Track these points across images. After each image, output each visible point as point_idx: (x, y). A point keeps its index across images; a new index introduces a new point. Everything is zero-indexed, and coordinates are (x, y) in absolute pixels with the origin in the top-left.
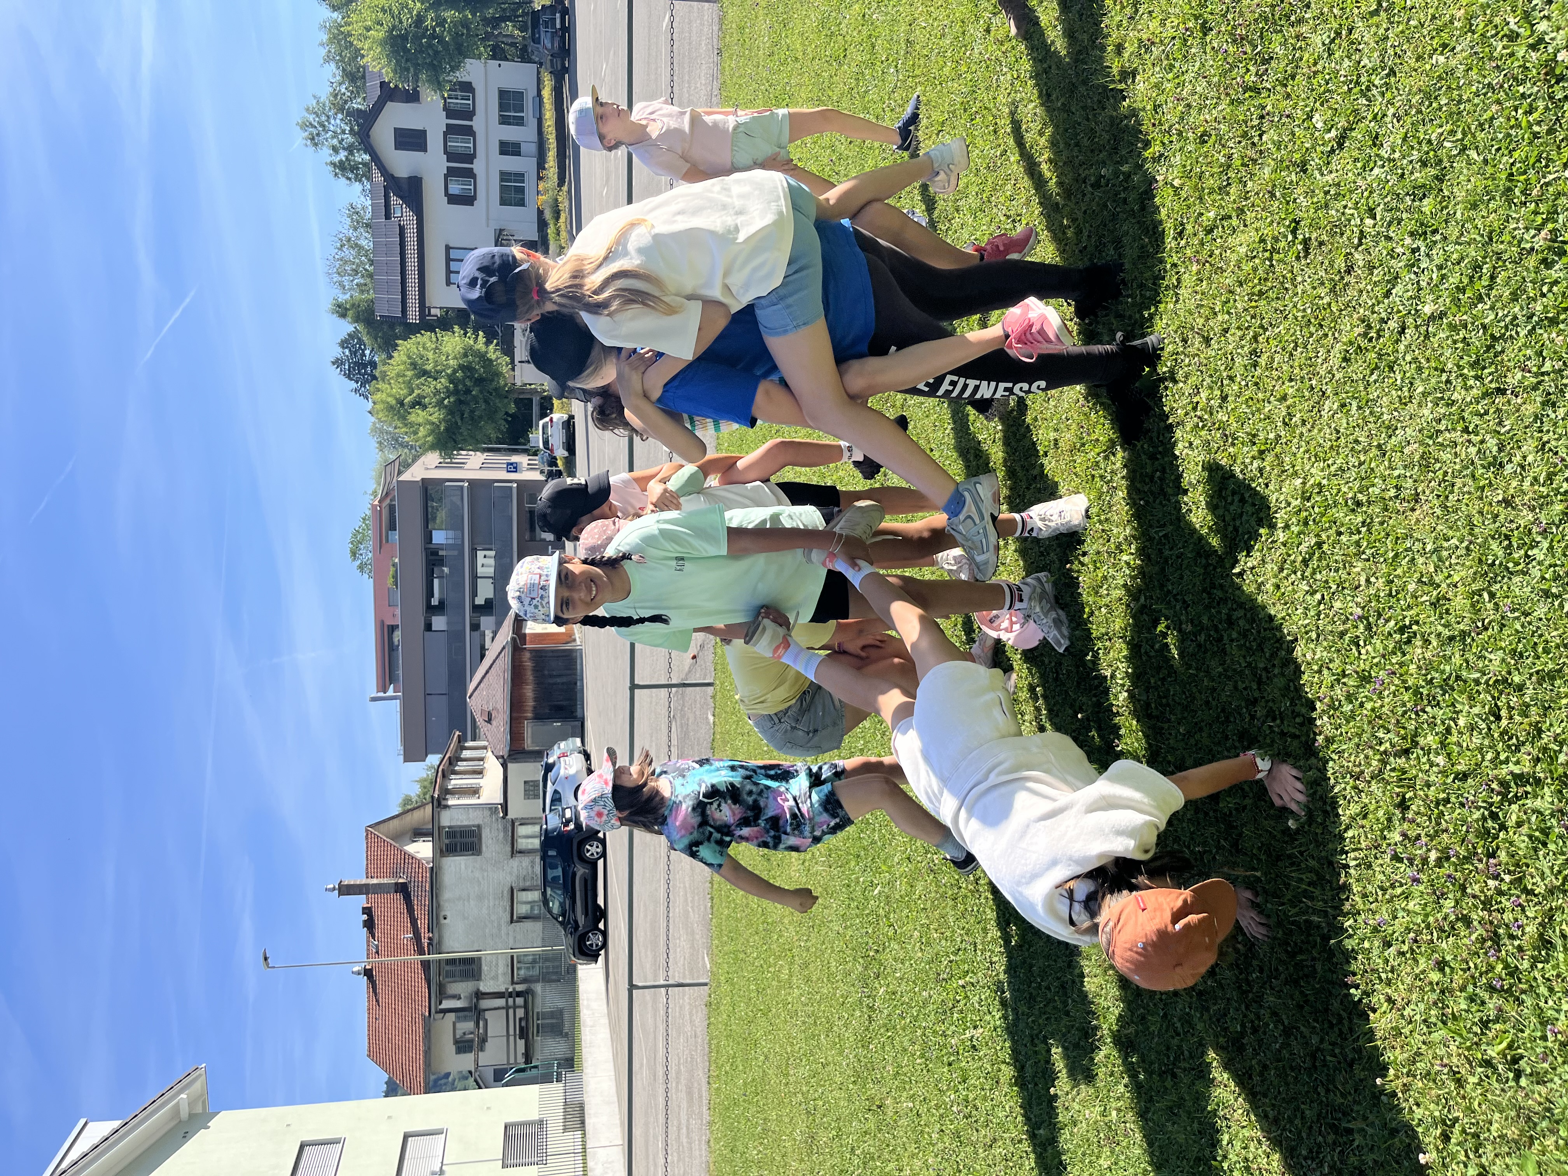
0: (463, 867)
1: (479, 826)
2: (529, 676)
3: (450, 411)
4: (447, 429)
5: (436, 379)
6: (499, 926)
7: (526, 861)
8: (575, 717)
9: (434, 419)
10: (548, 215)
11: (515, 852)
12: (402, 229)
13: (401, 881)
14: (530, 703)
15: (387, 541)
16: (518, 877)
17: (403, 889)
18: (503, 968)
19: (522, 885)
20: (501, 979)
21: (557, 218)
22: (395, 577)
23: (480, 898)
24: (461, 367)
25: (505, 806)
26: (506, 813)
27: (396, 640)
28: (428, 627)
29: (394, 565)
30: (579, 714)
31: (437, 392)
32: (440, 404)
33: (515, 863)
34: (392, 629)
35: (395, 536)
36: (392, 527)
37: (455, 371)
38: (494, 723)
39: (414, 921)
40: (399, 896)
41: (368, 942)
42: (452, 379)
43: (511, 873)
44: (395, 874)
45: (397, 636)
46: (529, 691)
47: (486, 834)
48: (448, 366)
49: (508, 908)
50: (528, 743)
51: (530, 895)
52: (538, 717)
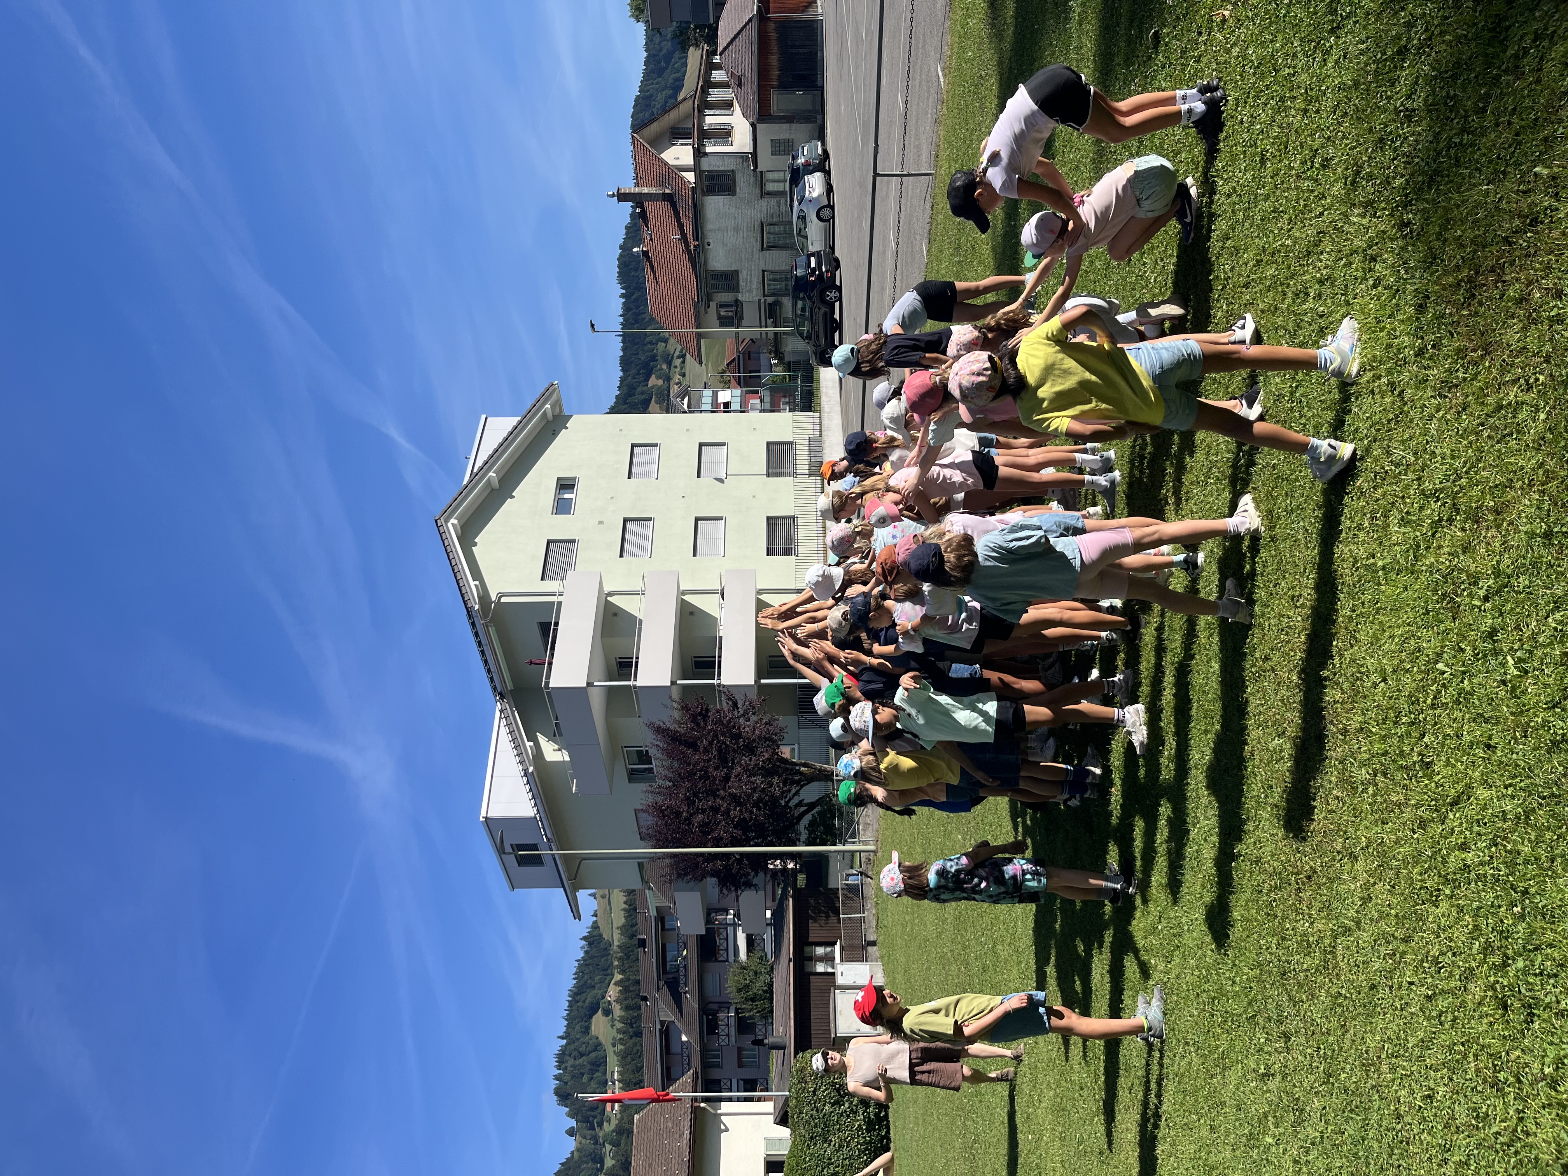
0: (721, 204)
1: (733, 171)
2: (774, 47)
6: (752, 252)
7: (773, 202)
8: (816, 86)
11: (764, 194)
13: (667, 191)
14: (775, 73)
16: (766, 214)
17: (669, 198)
18: (756, 283)
19: (770, 219)
20: (754, 292)
23: (736, 229)
25: (755, 153)
26: (756, 166)
30: (819, 83)
33: (764, 203)
38: (744, 86)
39: (681, 227)
40: (666, 206)
41: (642, 229)
43: (761, 211)
46: (774, 61)
47: (739, 178)
49: (759, 239)
50: (774, 109)
51: (777, 229)
52: (784, 86)
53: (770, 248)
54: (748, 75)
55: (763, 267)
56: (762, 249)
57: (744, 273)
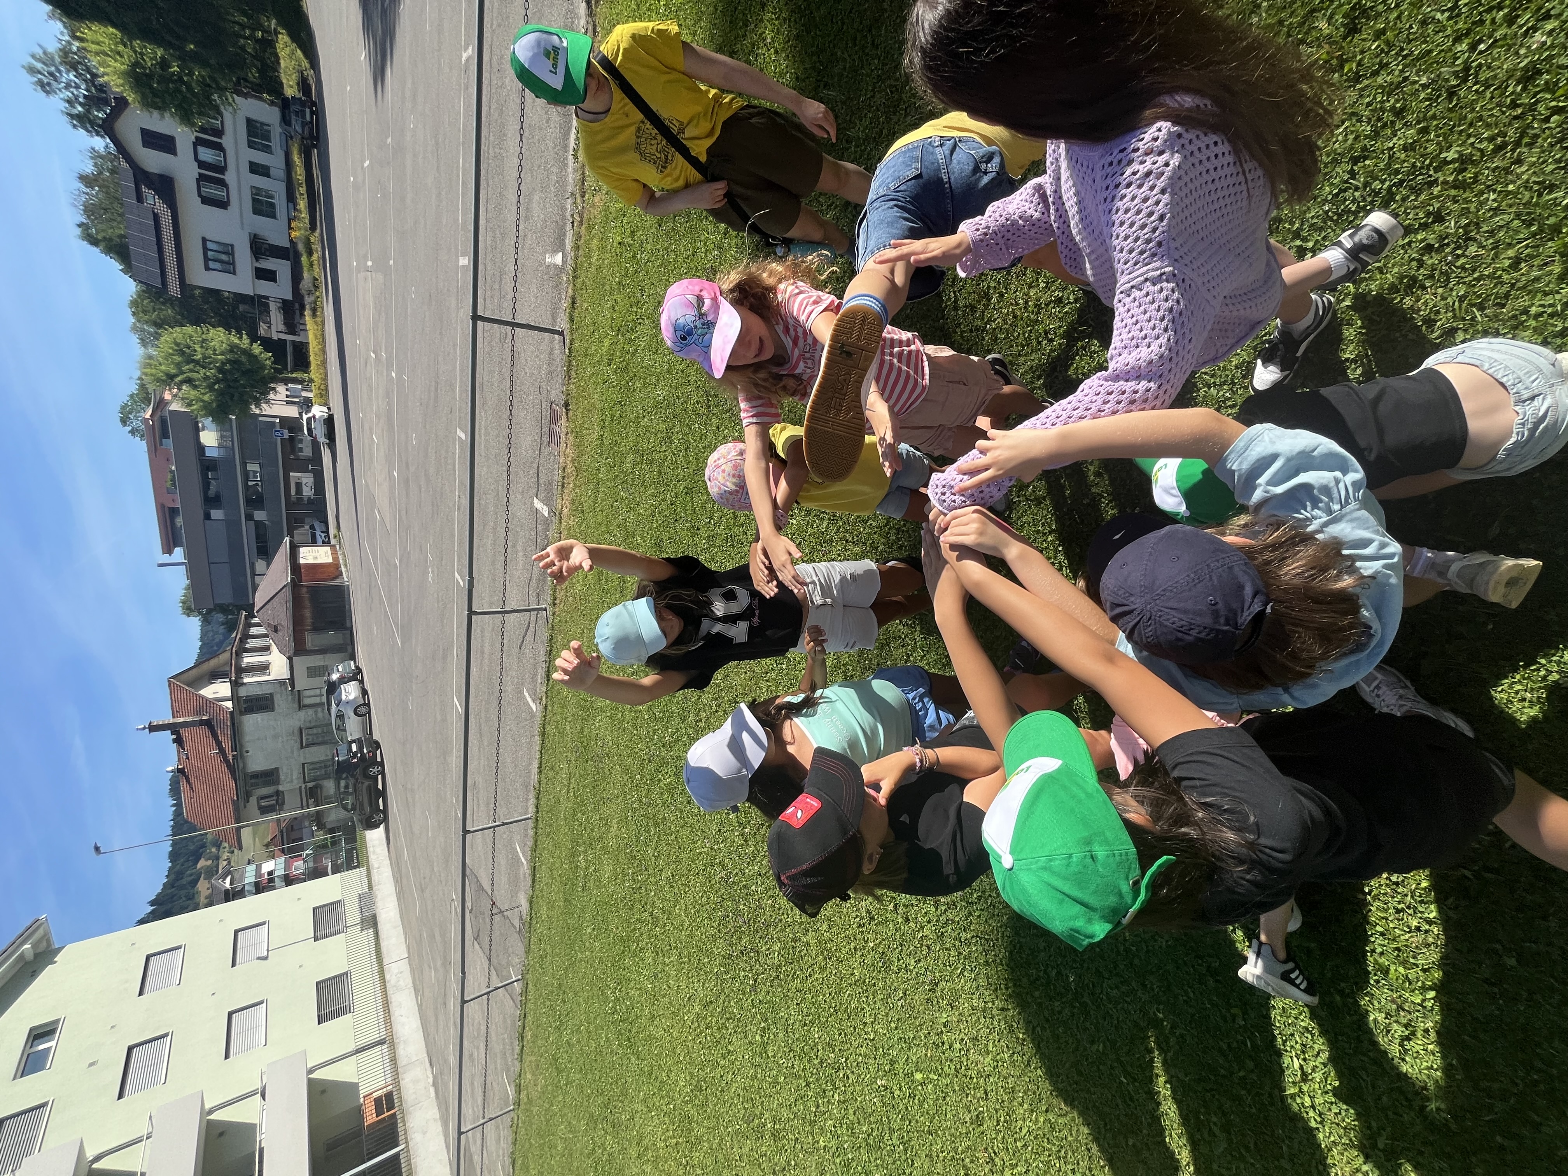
0: (259, 719)
1: (271, 694)
2: (307, 603)
3: (221, 393)
4: (218, 406)
5: (204, 368)
6: (292, 751)
7: (310, 712)
8: (346, 629)
9: (206, 398)
10: (301, 247)
11: (301, 707)
12: (156, 218)
13: (204, 718)
14: (309, 621)
15: (161, 444)
16: (304, 721)
17: (208, 724)
18: (296, 774)
19: (308, 725)
20: (295, 782)
21: (310, 253)
22: (173, 480)
23: (275, 737)
24: (229, 361)
25: (292, 680)
26: (293, 686)
27: (178, 525)
28: (208, 517)
29: (172, 472)
30: (348, 625)
31: (206, 378)
32: (211, 388)
33: (302, 714)
34: (174, 512)
35: (169, 443)
36: (165, 435)
37: (223, 364)
38: (280, 633)
39: (219, 744)
40: (205, 729)
41: (178, 752)
42: (220, 370)
43: (299, 720)
44: (199, 713)
45: (179, 521)
46: (308, 613)
47: (277, 698)
48: (216, 361)
49: (298, 741)
50: (309, 645)
51: (315, 731)
52: (316, 629)
53: (308, 746)
54: (284, 623)
55: (302, 760)
56: (302, 747)
57: (285, 769)
